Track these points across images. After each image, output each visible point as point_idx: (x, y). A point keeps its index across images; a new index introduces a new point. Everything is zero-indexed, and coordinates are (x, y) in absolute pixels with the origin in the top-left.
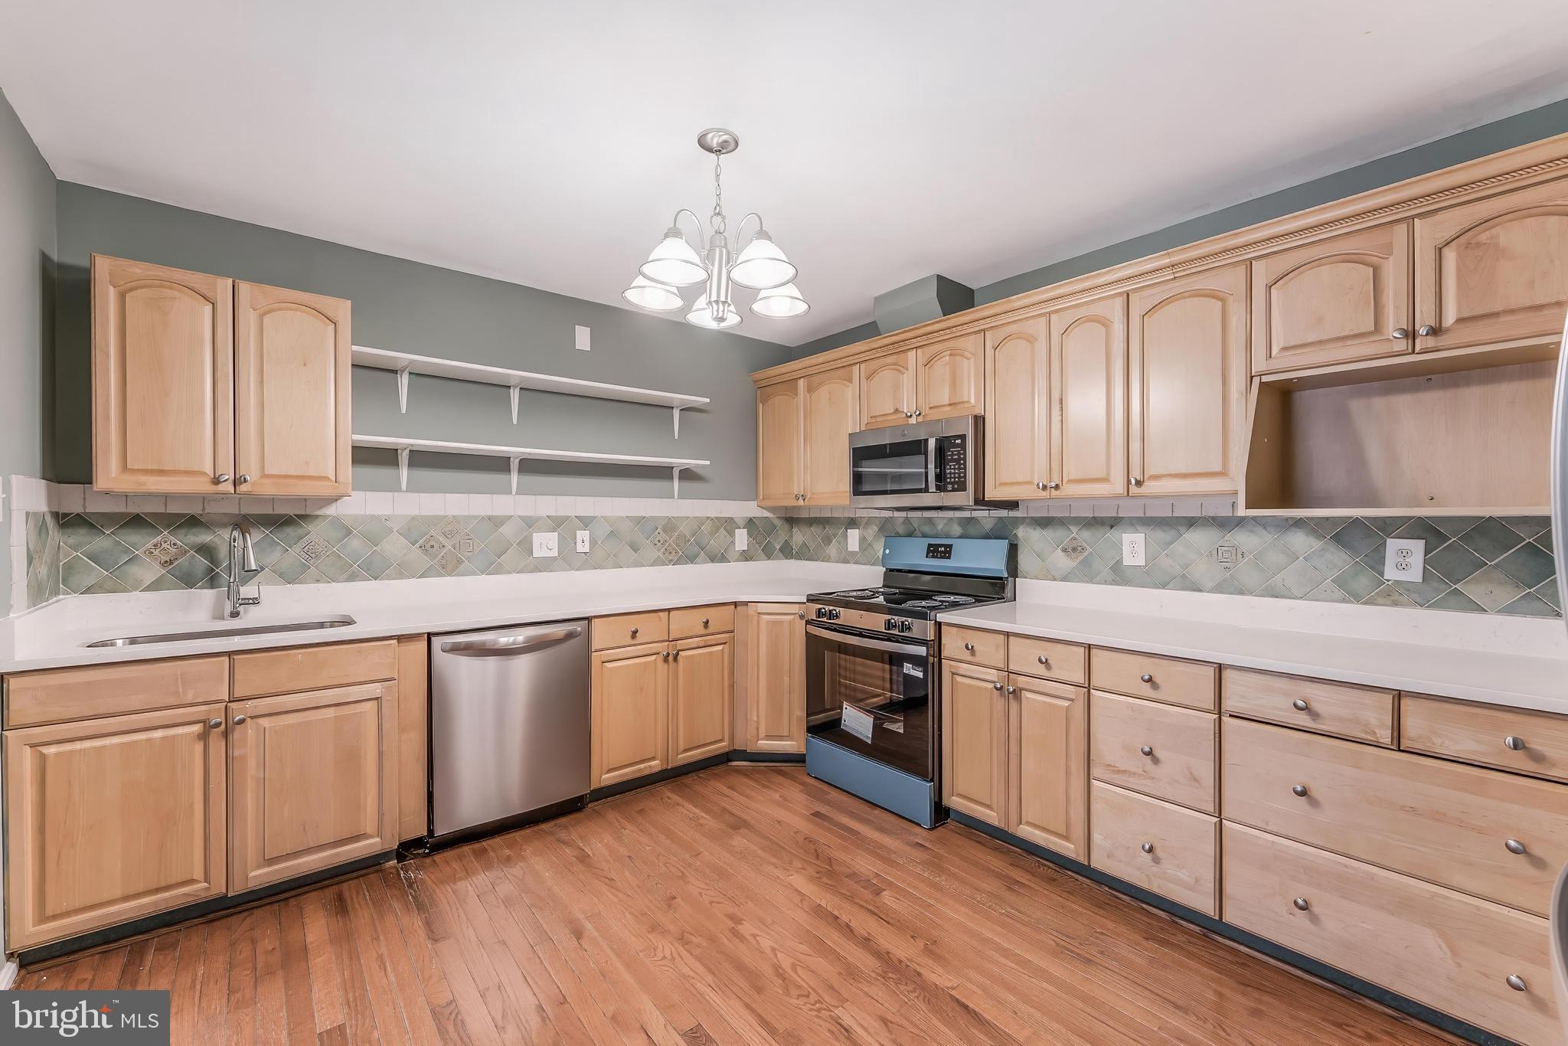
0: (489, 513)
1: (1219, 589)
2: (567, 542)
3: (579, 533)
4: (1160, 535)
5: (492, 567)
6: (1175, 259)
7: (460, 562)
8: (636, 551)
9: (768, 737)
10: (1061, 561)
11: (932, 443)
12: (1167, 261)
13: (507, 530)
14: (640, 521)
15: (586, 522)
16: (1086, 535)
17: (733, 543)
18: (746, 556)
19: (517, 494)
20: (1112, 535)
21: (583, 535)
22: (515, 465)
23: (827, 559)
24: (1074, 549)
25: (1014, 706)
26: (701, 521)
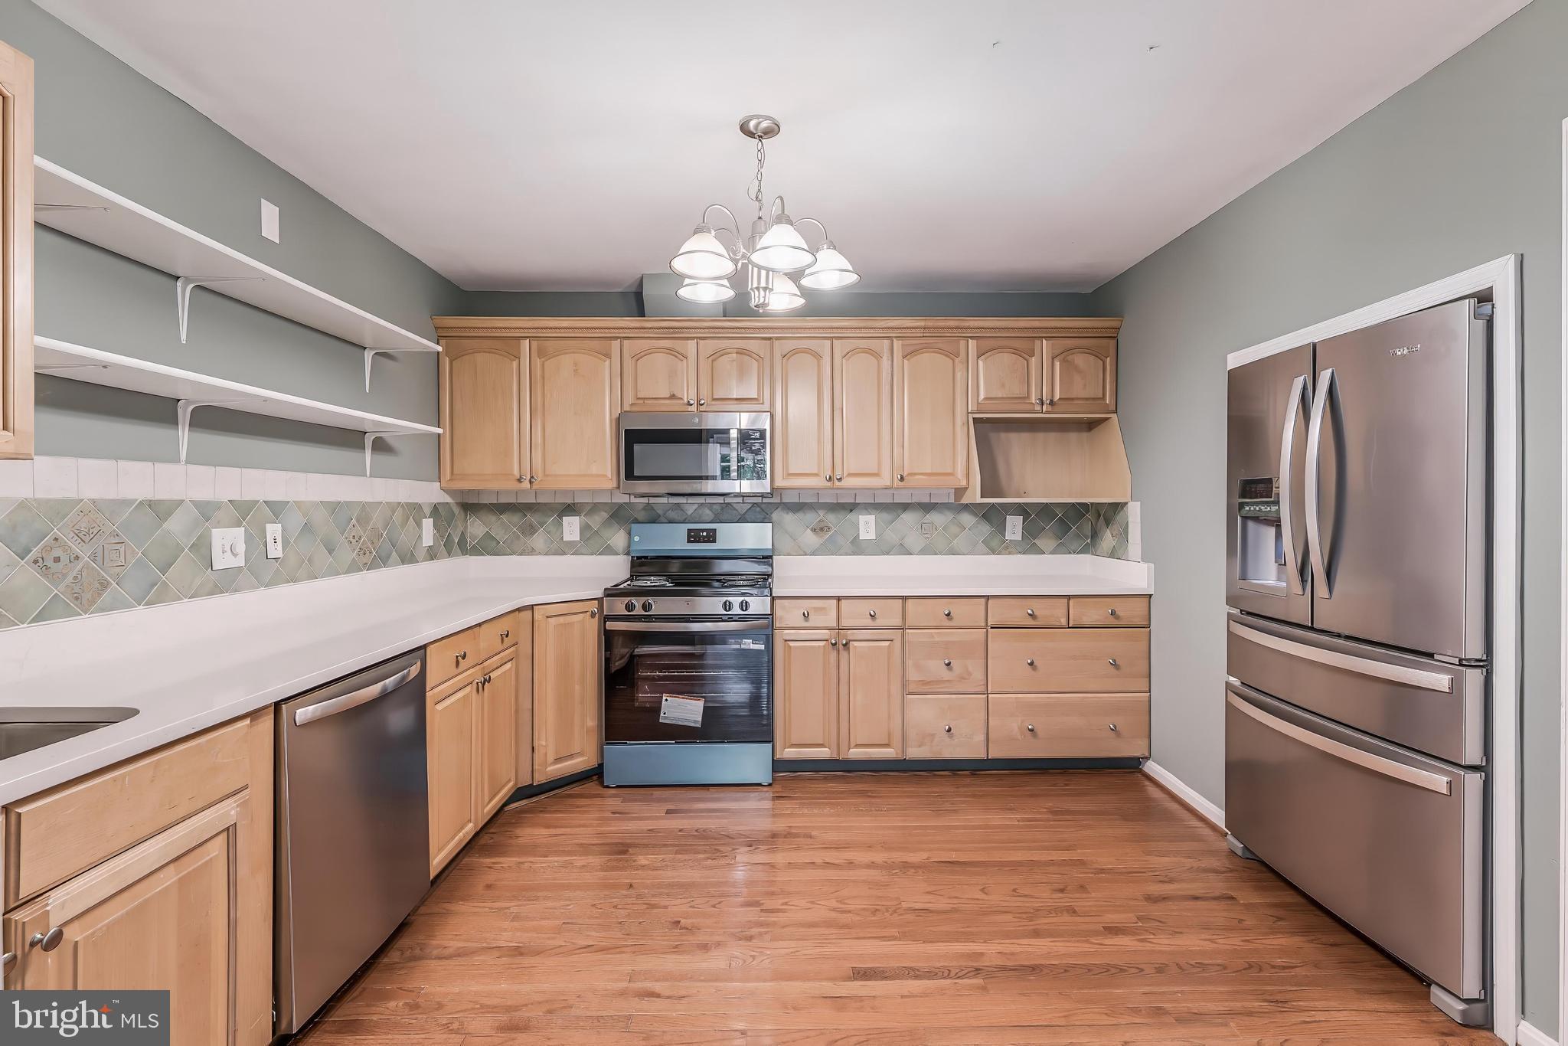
0: (150, 497)
1: (924, 552)
2: (256, 541)
3: (269, 527)
4: (886, 516)
5: (153, 593)
6: (930, 324)
7: (104, 585)
8: (330, 552)
9: (558, 760)
10: (810, 539)
11: (734, 434)
12: (922, 324)
13: (175, 525)
14: (334, 507)
15: (276, 509)
16: (831, 518)
17: (420, 537)
18: (432, 555)
19: (187, 462)
20: (851, 516)
21: (274, 530)
22: (184, 414)
23: (532, 552)
24: (822, 529)
25: (844, 654)
26: (394, 507)
